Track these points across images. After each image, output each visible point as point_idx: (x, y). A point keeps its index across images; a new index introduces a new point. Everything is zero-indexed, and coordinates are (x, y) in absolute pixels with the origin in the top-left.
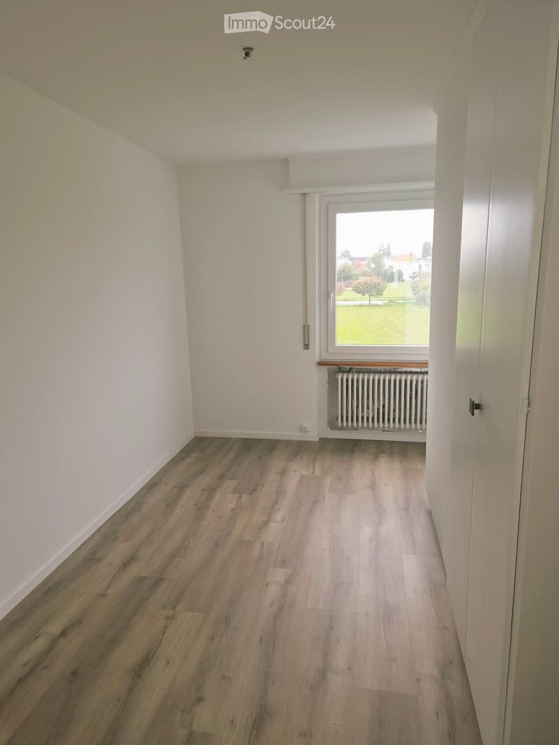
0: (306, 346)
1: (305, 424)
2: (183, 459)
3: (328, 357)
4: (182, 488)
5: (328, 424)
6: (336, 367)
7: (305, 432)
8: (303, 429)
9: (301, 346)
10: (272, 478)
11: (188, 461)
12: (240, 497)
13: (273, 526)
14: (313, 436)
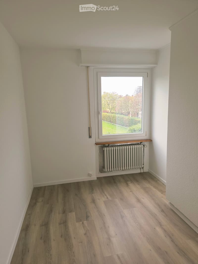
0: (90, 137)
1: (90, 173)
2: (35, 204)
3: (98, 141)
4: (46, 225)
5: (99, 171)
6: (103, 145)
7: (90, 176)
8: (89, 175)
9: (88, 136)
10: (91, 206)
11: (39, 205)
12: (83, 223)
13: (114, 240)
14: (94, 178)
